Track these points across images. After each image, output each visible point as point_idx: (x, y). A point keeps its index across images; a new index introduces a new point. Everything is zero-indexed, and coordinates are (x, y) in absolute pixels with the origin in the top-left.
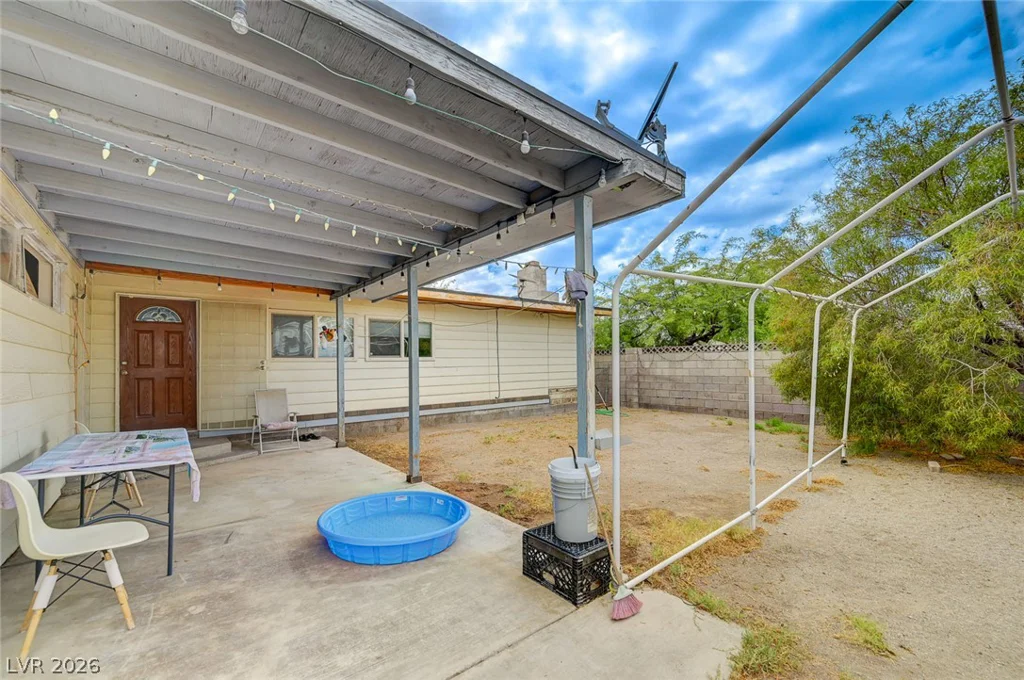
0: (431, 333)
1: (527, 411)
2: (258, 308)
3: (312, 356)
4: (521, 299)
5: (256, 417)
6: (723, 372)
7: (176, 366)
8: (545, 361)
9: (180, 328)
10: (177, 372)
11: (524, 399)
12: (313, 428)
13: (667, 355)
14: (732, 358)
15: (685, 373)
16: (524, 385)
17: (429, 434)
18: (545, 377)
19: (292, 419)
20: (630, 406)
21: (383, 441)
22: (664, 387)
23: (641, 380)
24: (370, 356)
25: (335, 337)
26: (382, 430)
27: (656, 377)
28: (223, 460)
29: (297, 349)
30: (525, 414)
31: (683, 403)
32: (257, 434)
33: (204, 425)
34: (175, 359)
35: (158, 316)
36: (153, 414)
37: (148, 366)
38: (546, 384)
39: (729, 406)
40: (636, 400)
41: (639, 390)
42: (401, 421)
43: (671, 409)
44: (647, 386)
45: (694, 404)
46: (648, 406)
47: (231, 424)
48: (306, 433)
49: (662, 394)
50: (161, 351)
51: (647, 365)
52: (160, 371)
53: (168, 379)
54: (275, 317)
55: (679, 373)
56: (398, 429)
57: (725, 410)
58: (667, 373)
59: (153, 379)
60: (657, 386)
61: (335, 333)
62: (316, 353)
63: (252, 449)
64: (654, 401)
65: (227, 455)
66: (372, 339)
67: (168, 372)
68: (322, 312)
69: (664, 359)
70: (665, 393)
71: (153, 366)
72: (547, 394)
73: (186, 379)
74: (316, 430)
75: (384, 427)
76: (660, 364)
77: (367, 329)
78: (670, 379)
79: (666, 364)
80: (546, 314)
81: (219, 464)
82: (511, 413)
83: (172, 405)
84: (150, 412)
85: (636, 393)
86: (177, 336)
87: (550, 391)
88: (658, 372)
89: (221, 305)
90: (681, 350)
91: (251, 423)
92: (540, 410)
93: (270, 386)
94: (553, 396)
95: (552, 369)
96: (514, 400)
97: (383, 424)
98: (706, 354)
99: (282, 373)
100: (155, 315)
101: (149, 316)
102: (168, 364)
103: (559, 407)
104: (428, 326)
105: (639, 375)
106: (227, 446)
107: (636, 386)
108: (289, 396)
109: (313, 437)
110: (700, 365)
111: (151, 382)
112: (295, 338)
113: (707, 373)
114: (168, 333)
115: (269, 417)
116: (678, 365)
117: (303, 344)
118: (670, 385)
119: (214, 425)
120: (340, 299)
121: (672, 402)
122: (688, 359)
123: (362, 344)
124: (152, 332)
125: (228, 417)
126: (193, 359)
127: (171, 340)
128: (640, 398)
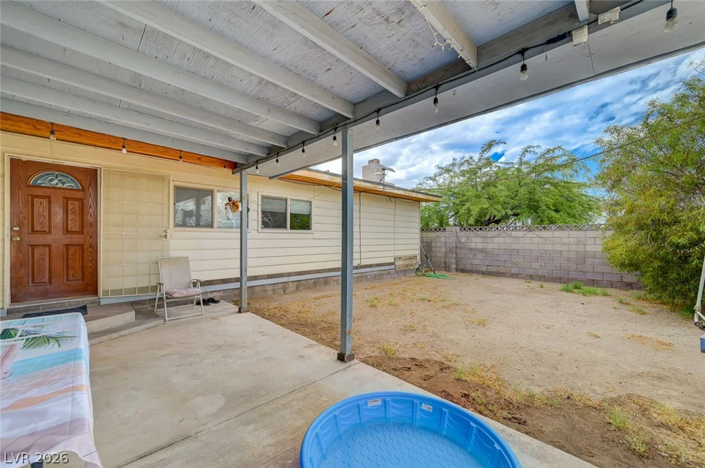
0: (311, 210)
1: (379, 275)
2: (162, 179)
3: (211, 225)
4: (383, 185)
5: (160, 284)
6: (527, 247)
7: (74, 233)
8: (392, 236)
9: (80, 195)
10: (77, 239)
11: (378, 265)
12: (211, 292)
13: (481, 233)
14: (535, 236)
15: (496, 246)
16: (378, 254)
17: (313, 296)
18: (391, 248)
19: (195, 285)
20: (449, 271)
21: (275, 304)
22: (477, 256)
23: (458, 251)
24: (262, 228)
25: (240, 209)
26: (272, 293)
27: (471, 249)
28: (127, 331)
29: (193, 220)
30: (379, 277)
31: (493, 269)
32: (161, 299)
33: (106, 293)
34: (74, 225)
35: (55, 182)
36: (50, 282)
37: (43, 232)
38: (391, 254)
39: (531, 272)
40: (454, 266)
41: (456, 259)
42: (286, 284)
43: (484, 273)
44: (462, 256)
45: (502, 270)
46: (463, 271)
47: (133, 291)
48: (206, 297)
49: (475, 262)
50: (58, 217)
51: (463, 240)
52: (57, 237)
53: (67, 246)
54: (177, 188)
55: (490, 246)
56: (284, 291)
57: (527, 275)
58: (480, 246)
59: (49, 246)
60: (471, 256)
61: (240, 205)
62: (216, 225)
63: (157, 316)
64: (469, 267)
65: (130, 326)
66: (263, 212)
67: (67, 239)
68: (224, 186)
69: (478, 236)
70: (478, 261)
71: (50, 232)
72: (393, 261)
73: (86, 247)
74: (215, 294)
75: (273, 290)
76: (475, 240)
77: (260, 203)
78: (482, 251)
79: (479, 240)
80: (393, 199)
81: (121, 336)
82: (368, 277)
83: (71, 272)
84: (47, 279)
85: (454, 261)
86: (77, 203)
87: (395, 259)
88: (473, 246)
89: (124, 174)
90: (481, 229)
91: (154, 289)
92: (389, 274)
93: (173, 254)
94: (397, 263)
95: (397, 241)
96: (371, 266)
97: (272, 287)
98: (513, 233)
99: (183, 242)
100: (52, 180)
101: (44, 181)
102: (67, 231)
103: (401, 271)
104: (308, 204)
105: (457, 247)
106: (130, 316)
107: (454, 256)
108: (191, 263)
109: (212, 301)
110: (508, 240)
111: (47, 248)
112: (192, 211)
113: (514, 246)
114: (67, 199)
115: (172, 283)
116: (489, 240)
117: (199, 216)
118: (483, 255)
119: (117, 292)
120: (244, 172)
121: (484, 269)
122: (498, 236)
123: (255, 217)
124: (49, 197)
125: (131, 283)
126: (95, 225)
127: (70, 207)
128: (457, 264)
